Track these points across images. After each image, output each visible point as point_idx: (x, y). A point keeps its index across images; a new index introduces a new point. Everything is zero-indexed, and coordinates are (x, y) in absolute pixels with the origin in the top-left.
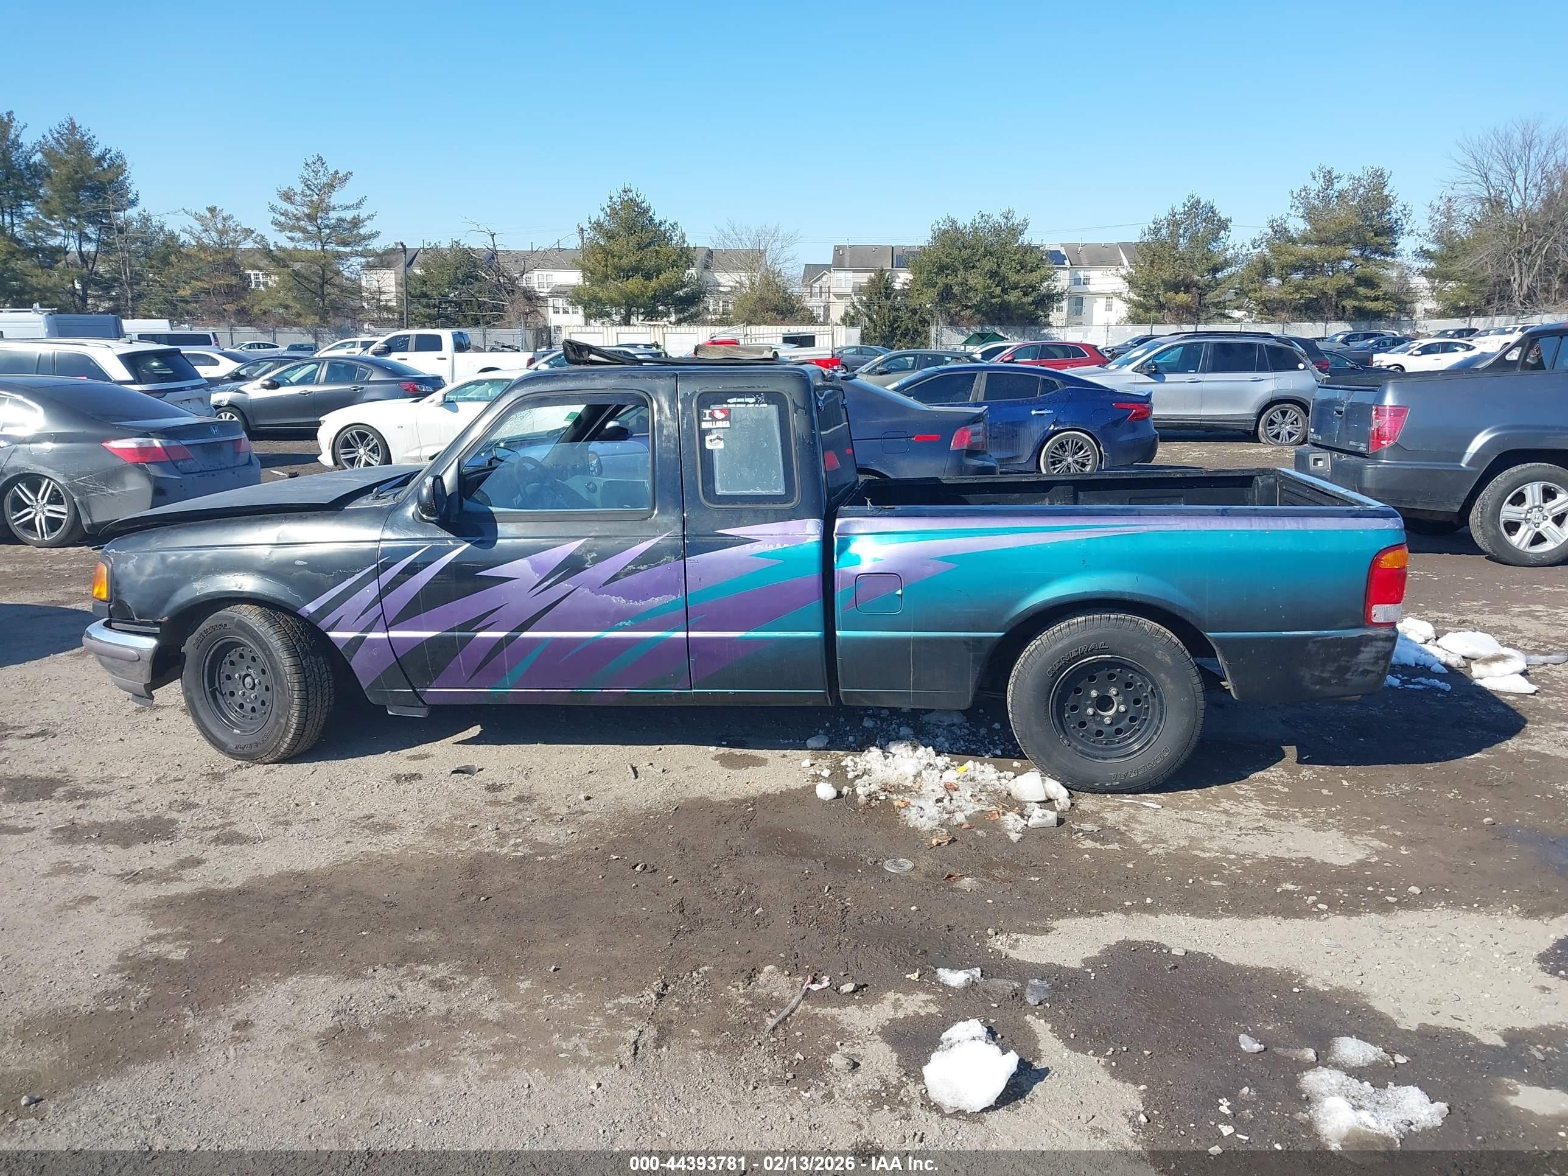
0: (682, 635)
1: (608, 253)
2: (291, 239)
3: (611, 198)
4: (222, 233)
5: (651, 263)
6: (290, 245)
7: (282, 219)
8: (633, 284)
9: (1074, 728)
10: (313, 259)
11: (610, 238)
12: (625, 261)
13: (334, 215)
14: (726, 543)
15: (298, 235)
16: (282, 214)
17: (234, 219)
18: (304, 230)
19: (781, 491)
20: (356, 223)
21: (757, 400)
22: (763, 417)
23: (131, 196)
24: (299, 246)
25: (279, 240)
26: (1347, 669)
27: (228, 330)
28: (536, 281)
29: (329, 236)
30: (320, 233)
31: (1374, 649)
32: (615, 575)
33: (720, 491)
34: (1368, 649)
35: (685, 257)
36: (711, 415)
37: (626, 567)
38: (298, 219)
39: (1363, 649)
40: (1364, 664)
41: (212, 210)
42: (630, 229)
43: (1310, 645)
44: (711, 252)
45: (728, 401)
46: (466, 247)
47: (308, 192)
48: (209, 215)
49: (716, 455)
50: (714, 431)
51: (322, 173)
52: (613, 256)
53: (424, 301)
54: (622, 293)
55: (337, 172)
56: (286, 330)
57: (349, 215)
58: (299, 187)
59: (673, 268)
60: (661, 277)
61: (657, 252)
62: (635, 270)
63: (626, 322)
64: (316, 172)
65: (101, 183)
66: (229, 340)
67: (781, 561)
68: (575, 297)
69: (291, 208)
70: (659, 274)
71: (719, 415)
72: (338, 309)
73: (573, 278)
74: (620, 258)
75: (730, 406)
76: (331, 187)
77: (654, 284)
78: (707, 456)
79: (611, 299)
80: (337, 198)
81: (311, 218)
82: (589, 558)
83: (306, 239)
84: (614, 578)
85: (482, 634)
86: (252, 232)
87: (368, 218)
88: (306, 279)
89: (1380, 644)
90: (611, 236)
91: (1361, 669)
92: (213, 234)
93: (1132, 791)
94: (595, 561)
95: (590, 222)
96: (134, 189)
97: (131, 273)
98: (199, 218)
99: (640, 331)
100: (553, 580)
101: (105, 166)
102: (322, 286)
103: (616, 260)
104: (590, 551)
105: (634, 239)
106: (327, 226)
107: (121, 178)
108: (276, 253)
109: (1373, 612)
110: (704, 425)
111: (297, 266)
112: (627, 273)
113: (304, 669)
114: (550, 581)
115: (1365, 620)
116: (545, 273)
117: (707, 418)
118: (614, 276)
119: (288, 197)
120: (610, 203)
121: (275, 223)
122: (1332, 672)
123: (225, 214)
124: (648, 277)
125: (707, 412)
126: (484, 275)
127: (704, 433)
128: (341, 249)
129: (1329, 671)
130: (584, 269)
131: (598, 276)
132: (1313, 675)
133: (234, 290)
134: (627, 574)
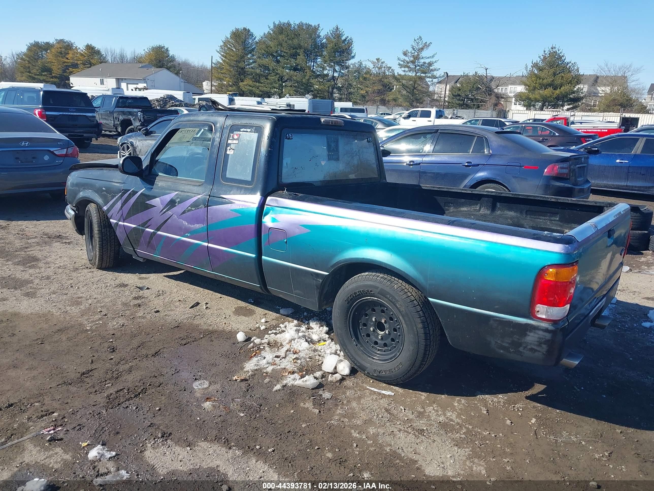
0: (206, 244)
1: (537, 77)
2: (404, 71)
3: (545, 51)
4: (380, 68)
5: (558, 81)
6: (403, 73)
7: (402, 63)
8: (548, 92)
9: (364, 336)
10: (410, 78)
11: (540, 70)
12: (545, 81)
13: (422, 61)
14: (222, 202)
15: (406, 69)
16: (402, 61)
17: (385, 63)
18: (409, 67)
19: (249, 179)
20: (430, 64)
21: (251, 130)
22: (251, 139)
23: (353, 55)
24: (407, 73)
25: (399, 71)
26: (520, 345)
27: (376, 107)
28: (509, 90)
29: (418, 70)
30: (416, 68)
31: (537, 336)
32: (184, 211)
33: (228, 176)
34: (532, 334)
35: (578, 79)
36: (233, 137)
37: (188, 208)
38: (408, 63)
39: (528, 333)
40: (531, 344)
41: (378, 60)
42: (551, 66)
43: (492, 322)
44: (598, 77)
45: (241, 130)
46: (480, 75)
47: (413, 52)
48: (376, 61)
49: (230, 157)
50: (232, 145)
51: (420, 43)
52: (540, 79)
53: (458, 98)
54: (542, 96)
55: (426, 43)
56: (397, 108)
57: (427, 61)
58: (410, 50)
59: (569, 84)
60: (562, 88)
61: (562, 77)
62: (550, 85)
63: (542, 109)
64: (418, 43)
65: (343, 50)
66: (376, 111)
67: (240, 215)
68: (520, 98)
69: (407, 59)
70: (561, 87)
71: (236, 137)
72: (418, 100)
73: (520, 89)
74: (543, 80)
75: (241, 132)
76: (422, 49)
77: (558, 92)
78: (226, 156)
79: (536, 99)
80: (424, 54)
81: (413, 62)
82: (177, 201)
83: (410, 71)
84: (184, 212)
85: (147, 229)
86: (391, 68)
87: (435, 62)
88: (407, 87)
89: (541, 333)
90: (541, 69)
91: (529, 347)
92: (377, 69)
93: (387, 382)
94: (180, 202)
95: (532, 63)
96: (354, 52)
97: (348, 84)
98: (373, 63)
99: (546, 113)
100: (165, 210)
101: (346, 43)
102: (413, 90)
103: (541, 80)
104: (178, 198)
105: (552, 71)
106: (419, 66)
107: (350, 48)
108: (398, 77)
109: (537, 309)
110: (229, 142)
111: (404, 82)
112: (546, 86)
113: (102, 233)
114: (164, 210)
115: (531, 314)
116: (514, 87)
117: (231, 138)
118: (539, 88)
119: (405, 54)
120: (544, 54)
121: (399, 64)
122: (509, 344)
123: (382, 61)
124: (555, 89)
125: (232, 135)
126: (480, 87)
127: (228, 145)
128: (422, 75)
129: (507, 343)
130: (525, 85)
131: (531, 88)
132: (496, 342)
133: (381, 91)
134: (188, 211)
